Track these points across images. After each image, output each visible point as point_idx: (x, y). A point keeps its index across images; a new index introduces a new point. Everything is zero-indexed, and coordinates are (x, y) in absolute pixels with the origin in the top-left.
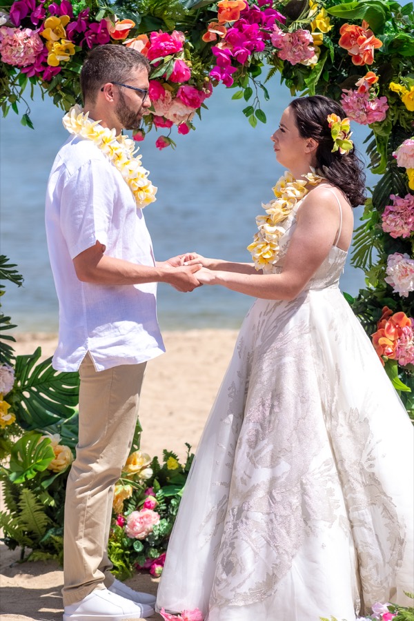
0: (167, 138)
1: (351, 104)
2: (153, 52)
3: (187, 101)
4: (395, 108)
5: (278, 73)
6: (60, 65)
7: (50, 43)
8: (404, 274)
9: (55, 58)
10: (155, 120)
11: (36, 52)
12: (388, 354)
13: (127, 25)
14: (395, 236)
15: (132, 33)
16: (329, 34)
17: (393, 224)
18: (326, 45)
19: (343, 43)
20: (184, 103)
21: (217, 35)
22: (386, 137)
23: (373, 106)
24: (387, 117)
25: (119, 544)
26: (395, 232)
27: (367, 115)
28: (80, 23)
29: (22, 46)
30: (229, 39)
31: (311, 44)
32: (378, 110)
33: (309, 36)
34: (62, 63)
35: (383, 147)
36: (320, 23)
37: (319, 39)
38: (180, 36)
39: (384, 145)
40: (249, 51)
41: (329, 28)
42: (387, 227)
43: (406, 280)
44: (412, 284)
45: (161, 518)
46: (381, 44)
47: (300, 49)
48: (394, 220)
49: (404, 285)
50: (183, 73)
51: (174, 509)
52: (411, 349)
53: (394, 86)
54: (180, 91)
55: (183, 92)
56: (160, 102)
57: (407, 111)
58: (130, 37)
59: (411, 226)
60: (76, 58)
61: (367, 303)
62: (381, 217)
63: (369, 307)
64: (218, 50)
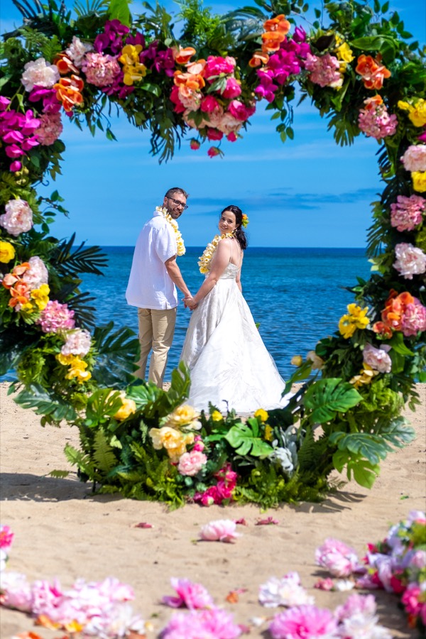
0: (218, 149)
1: (367, 121)
2: (207, 71)
3: (236, 114)
4: (403, 124)
5: (309, 99)
6: (134, 84)
7: (127, 66)
8: (409, 259)
9: (130, 77)
10: (208, 132)
11: (114, 73)
12: (395, 326)
13: (191, 52)
14: (401, 229)
15: (193, 59)
16: (351, 63)
17: (401, 218)
18: (348, 73)
19: (360, 69)
20: (234, 116)
21: (261, 61)
22: (395, 149)
23: (385, 122)
24: (397, 131)
25: (173, 480)
26: (401, 225)
27: (381, 130)
28: (151, 51)
29: (104, 68)
30: (271, 65)
31: (337, 70)
32: (388, 124)
33: (337, 63)
34: (136, 83)
35: (392, 158)
36: (344, 55)
37: (343, 67)
38: (232, 61)
39: (394, 155)
40: (287, 73)
41: (351, 59)
42: (395, 222)
43: (411, 265)
44: (415, 267)
45: (208, 459)
46: (389, 74)
47: (328, 73)
48: (401, 215)
49: (409, 269)
50: (234, 88)
51: (218, 452)
52: (414, 322)
53: (402, 105)
54: (230, 105)
55: (233, 106)
56: (214, 115)
57: (414, 127)
58: (191, 61)
59: (415, 220)
60: (147, 79)
61: (377, 286)
62: (390, 214)
63: (379, 288)
64: (263, 72)
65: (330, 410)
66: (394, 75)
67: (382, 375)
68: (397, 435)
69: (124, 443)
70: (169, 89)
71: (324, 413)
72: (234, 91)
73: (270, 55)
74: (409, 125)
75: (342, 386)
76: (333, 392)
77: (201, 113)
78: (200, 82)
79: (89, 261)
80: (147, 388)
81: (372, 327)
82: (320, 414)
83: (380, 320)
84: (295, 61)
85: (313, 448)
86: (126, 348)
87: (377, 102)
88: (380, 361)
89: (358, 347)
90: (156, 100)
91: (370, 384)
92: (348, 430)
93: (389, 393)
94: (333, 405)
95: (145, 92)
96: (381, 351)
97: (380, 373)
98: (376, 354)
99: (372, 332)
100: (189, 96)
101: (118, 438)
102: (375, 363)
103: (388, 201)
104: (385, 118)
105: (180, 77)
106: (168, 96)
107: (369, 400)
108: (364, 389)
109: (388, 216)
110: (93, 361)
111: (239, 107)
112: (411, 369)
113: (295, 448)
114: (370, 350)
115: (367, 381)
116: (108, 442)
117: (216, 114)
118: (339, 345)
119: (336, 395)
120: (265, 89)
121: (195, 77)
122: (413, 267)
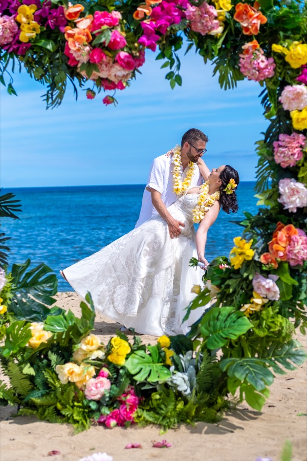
0: (112, 97)
1: (246, 65)
2: (95, 26)
3: (123, 64)
4: (281, 67)
5: (194, 47)
6: (29, 42)
7: (22, 24)
8: (292, 193)
10: (102, 82)
11: (12, 32)
12: (281, 257)
13: (79, 8)
14: (284, 165)
15: (82, 15)
16: (229, 12)
17: (282, 155)
18: (228, 21)
19: (238, 17)
20: (121, 66)
21: (145, 14)
22: (275, 90)
23: (262, 65)
24: (275, 74)
25: (80, 404)
26: (284, 162)
27: (259, 73)
28: (44, 10)
30: (154, 16)
32: (266, 67)
33: (215, 12)
34: (30, 40)
35: (273, 99)
36: (223, 4)
37: (222, 16)
38: (118, 15)
39: (274, 96)
40: (168, 23)
41: (230, 7)
42: (278, 159)
43: (293, 199)
44: (298, 201)
45: (112, 384)
46: (266, 20)
47: (207, 21)
48: (283, 152)
49: (292, 202)
50: (118, 40)
51: (122, 377)
52: (299, 252)
53: (276, 48)
54: (117, 56)
55: (119, 57)
56: (104, 66)
57: (292, 70)
58: (80, 17)
59: (296, 156)
60: (41, 35)
61: (265, 219)
62: (273, 151)
63: (267, 221)
64: (145, 24)
65: (222, 336)
66: (271, 21)
67: (272, 303)
68: (289, 358)
69: (38, 370)
70: (62, 46)
71: (217, 339)
72: (118, 43)
73: (153, 7)
74: (287, 67)
75: (234, 316)
76: (226, 320)
77: (91, 65)
78: (87, 36)
79: (5, 207)
80: (65, 318)
81: (259, 258)
82: (214, 341)
83: (268, 251)
84: (176, 11)
85: (211, 371)
86: (44, 283)
87: (255, 46)
88: (269, 289)
89: (248, 277)
90: (51, 55)
91: (261, 311)
92: (243, 355)
93: (280, 319)
94: (226, 333)
95: (41, 48)
96: (268, 281)
97: (270, 301)
98: (264, 283)
99: (261, 263)
100: (79, 50)
101: (32, 365)
102: (264, 292)
103: (270, 140)
104: (262, 61)
105: (70, 32)
106: (62, 51)
107: (259, 326)
108: (255, 316)
109: (272, 154)
110: (9, 295)
111: (126, 57)
112: (299, 296)
113: (194, 371)
114: (259, 280)
115: (258, 308)
116: (21, 369)
117: (106, 65)
118: (231, 275)
119: (228, 323)
120: (148, 40)
121: (83, 31)
122: (295, 201)
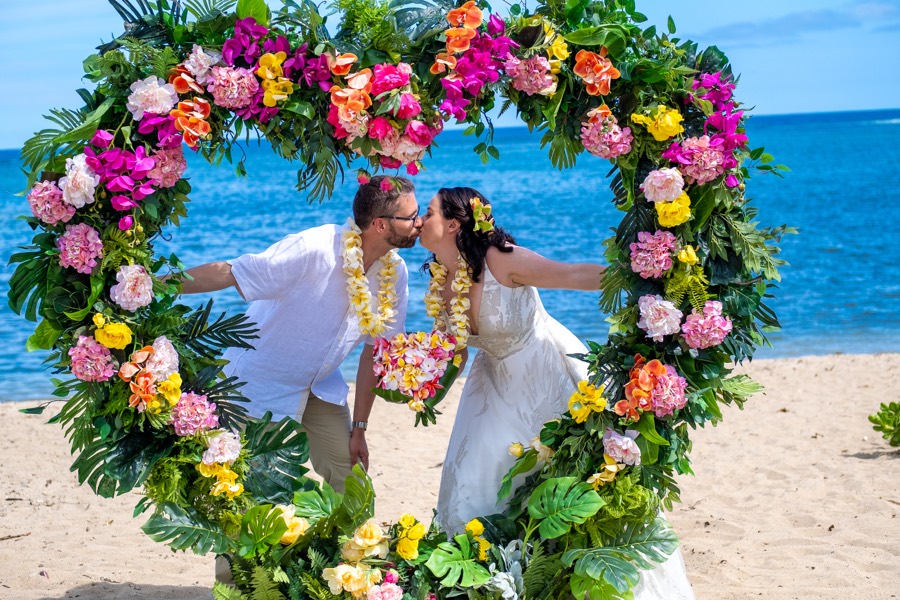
1: (591, 138)
2: (375, 87)
3: (416, 138)
4: (641, 139)
5: (513, 107)
6: (278, 105)
7: (267, 81)
8: (657, 316)
9: (273, 96)
10: (381, 160)
11: (251, 92)
12: (643, 406)
13: (349, 59)
14: (645, 276)
15: (355, 68)
16: (566, 61)
17: (644, 263)
18: (564, 74)
19: (578, 70)
20: (414, 140)
21: (446, 66)
22: (631, 171)
23: (615, 139)
24: (633, 149)
26: (645, 272)
27: (611, 149)
28: (298, 59)
29: (236, 87)
30: (461, 70)
31: (549, 72)
32: (621, 141)
33: (546, 64)
34: (279, 104)
35: (628, 183)
36: (557, 50)
37: (556, 67)
38: (406, 69)
39: (631, 178)
40: (482, 82)
41: (566, 55)
42: (637, 266)
43: (660, 324)
44: (666, 327)
45: (405, 592)
46: (619, 74)
47: (537, 78)
48: (644, 259)
49: (657, 328)
50: (411, 107)
51: (418, 581)
52: (668, 399)
53: (637, 118)
54: (408, 127)
55: (411, 128)
56: (387, 140)
57: (655, 142)
58: (352, 72)
59: (663, 265)
60: (295, 97)
61: (617, 350)
62: (629, 256)
63: (620, 354)
64: (448, 82)
65: (563, 520)
66: (625, 75)
67: (630, 470)
68: (655, 544)
69: (292, 576)
70: (325, 109)
71: (555, 524)
72: (411, 110)
73: (458, 56)
74: (648, 138)
75: (577, 491)
76: (566, 496)
77: (369, 139)
78: (365, 100)
79: (233, 334)
80: (320, 493)
81: (612, 406)
82: (550, 526)
83: (624, 397)
84: (491, 64)
85: (544, 567)
86: (290, 445)
87: (605, 115)
88: (626, 451)
89: (596, 434)
90: (309, 123)
91: (615, 481)
92: (589, 544)
93: (641, 492)
94: (567, 513)
95: (293, 114)
96: (626, 439)
97: (627, 466)
98: (620, 443)
99: (614, 414)
100: (352, 120)
101: (284, 569)
102: (619, 455)
103: (625, 238)
104: (615, 133)
105: (339, 94)
106: (324, 116)
107: (614, 503)
108: (607, 489)
109: (628, 260)
110: (245, 468)
111: (420, 128)
112: (667, 457)
113: (520, 568)
114: (612, 438)
115: (611, 478)
116: (271, 577)
117: (390, 139)
118: (570, 430)
119: (569, 500)
120: (453, 106)
121: (358, 94)
122: (662, 327)
